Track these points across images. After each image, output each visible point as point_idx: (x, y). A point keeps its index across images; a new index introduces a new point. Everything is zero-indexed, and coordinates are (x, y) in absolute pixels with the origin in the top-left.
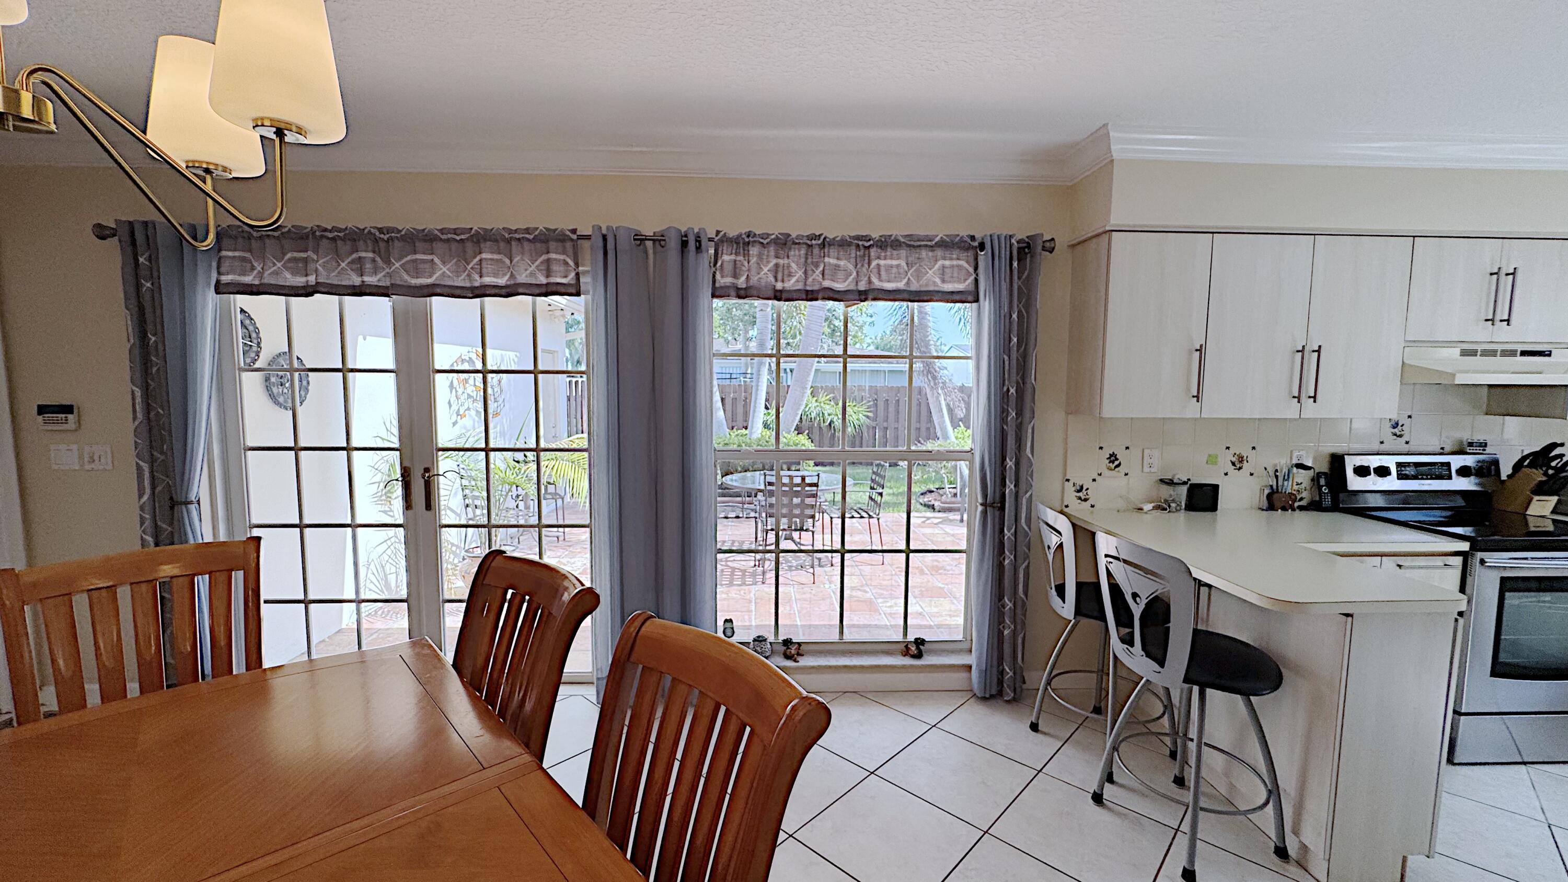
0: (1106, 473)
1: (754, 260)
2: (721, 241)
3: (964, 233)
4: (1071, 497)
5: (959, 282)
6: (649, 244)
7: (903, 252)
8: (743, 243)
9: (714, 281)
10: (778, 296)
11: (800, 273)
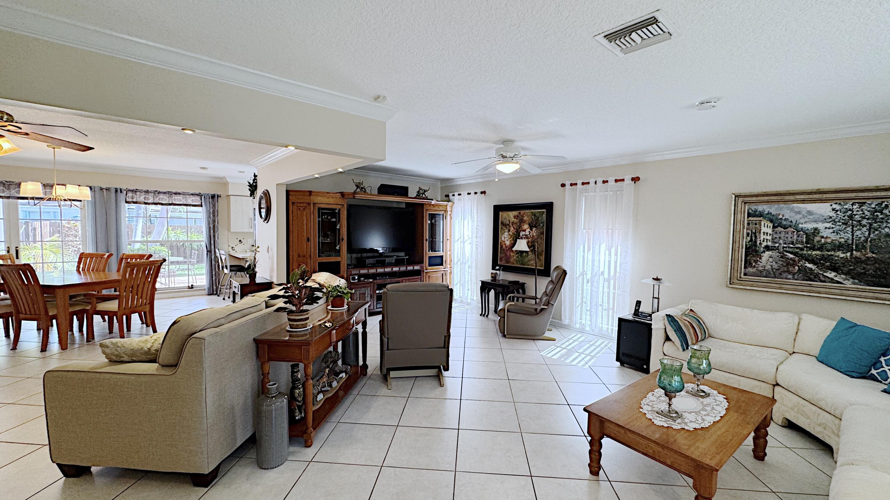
0: (239, 244)
1: (138, 196)
2: (128, 191)
3: (198, 192)
4: (230, 249)
5: (197, 202)
6: (104, 190)
7: (181, 196)
8: (135, 191)
9: (126, 200)
10: (146, 203)
11: (152, 199)
